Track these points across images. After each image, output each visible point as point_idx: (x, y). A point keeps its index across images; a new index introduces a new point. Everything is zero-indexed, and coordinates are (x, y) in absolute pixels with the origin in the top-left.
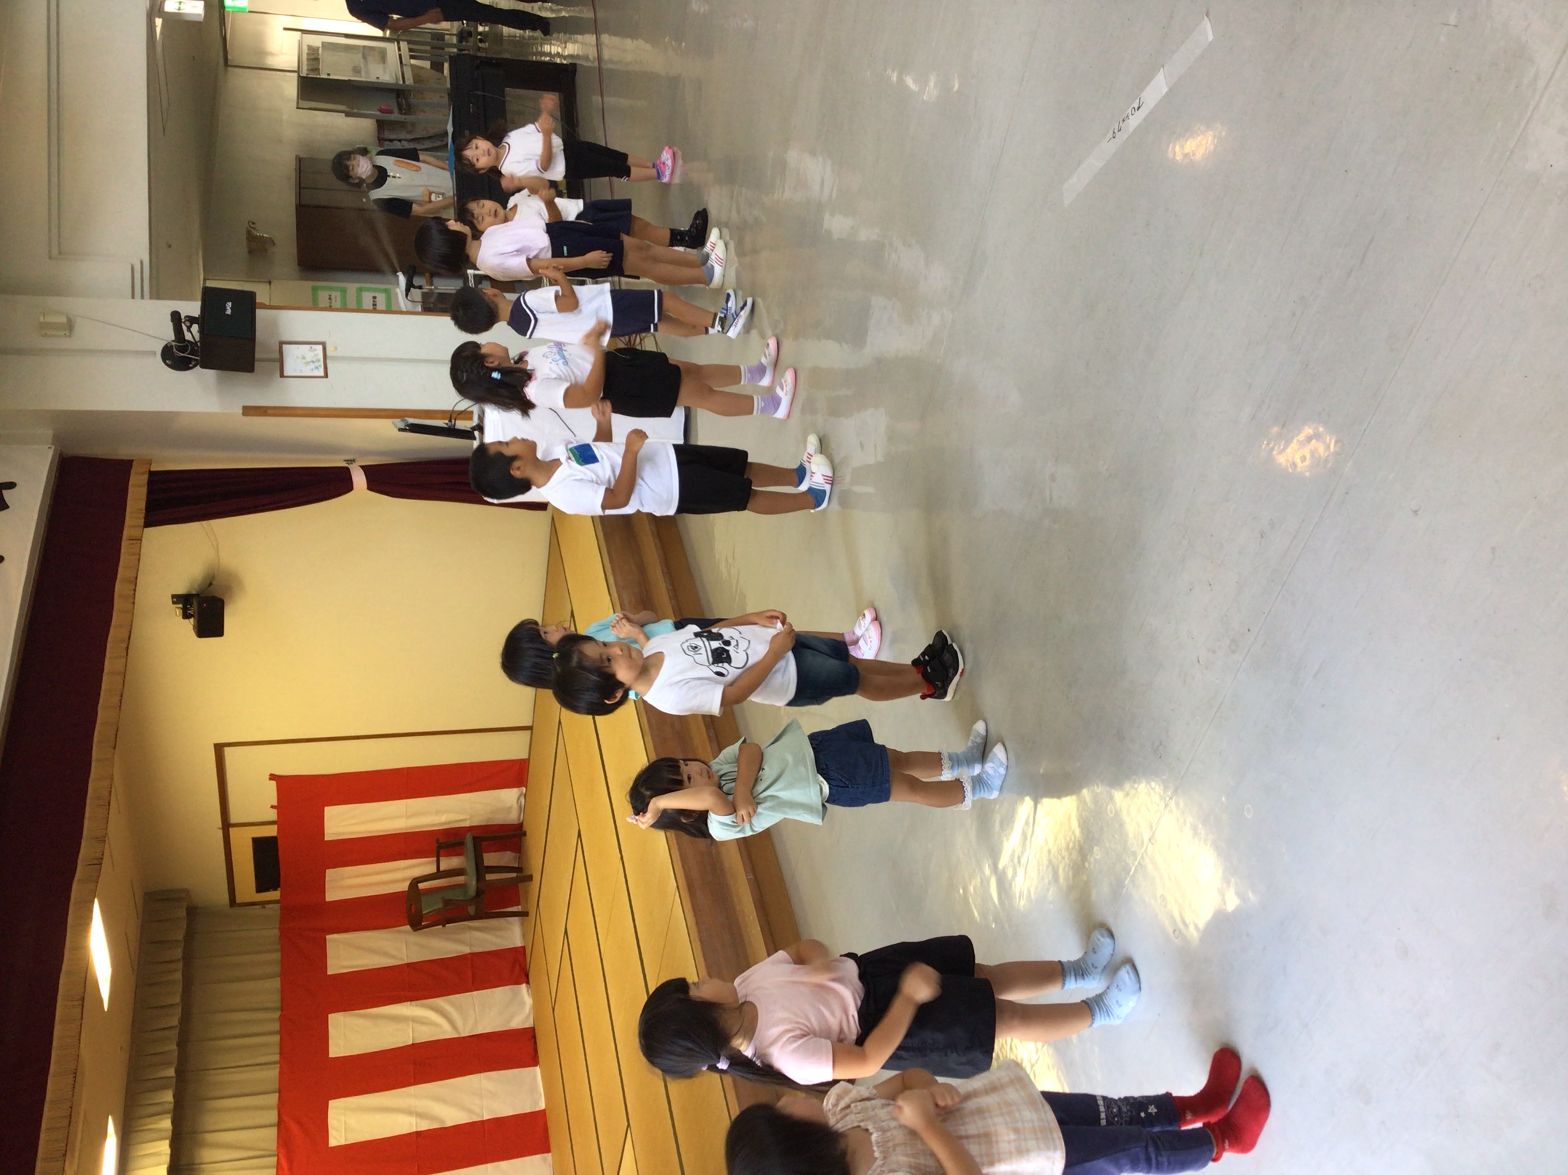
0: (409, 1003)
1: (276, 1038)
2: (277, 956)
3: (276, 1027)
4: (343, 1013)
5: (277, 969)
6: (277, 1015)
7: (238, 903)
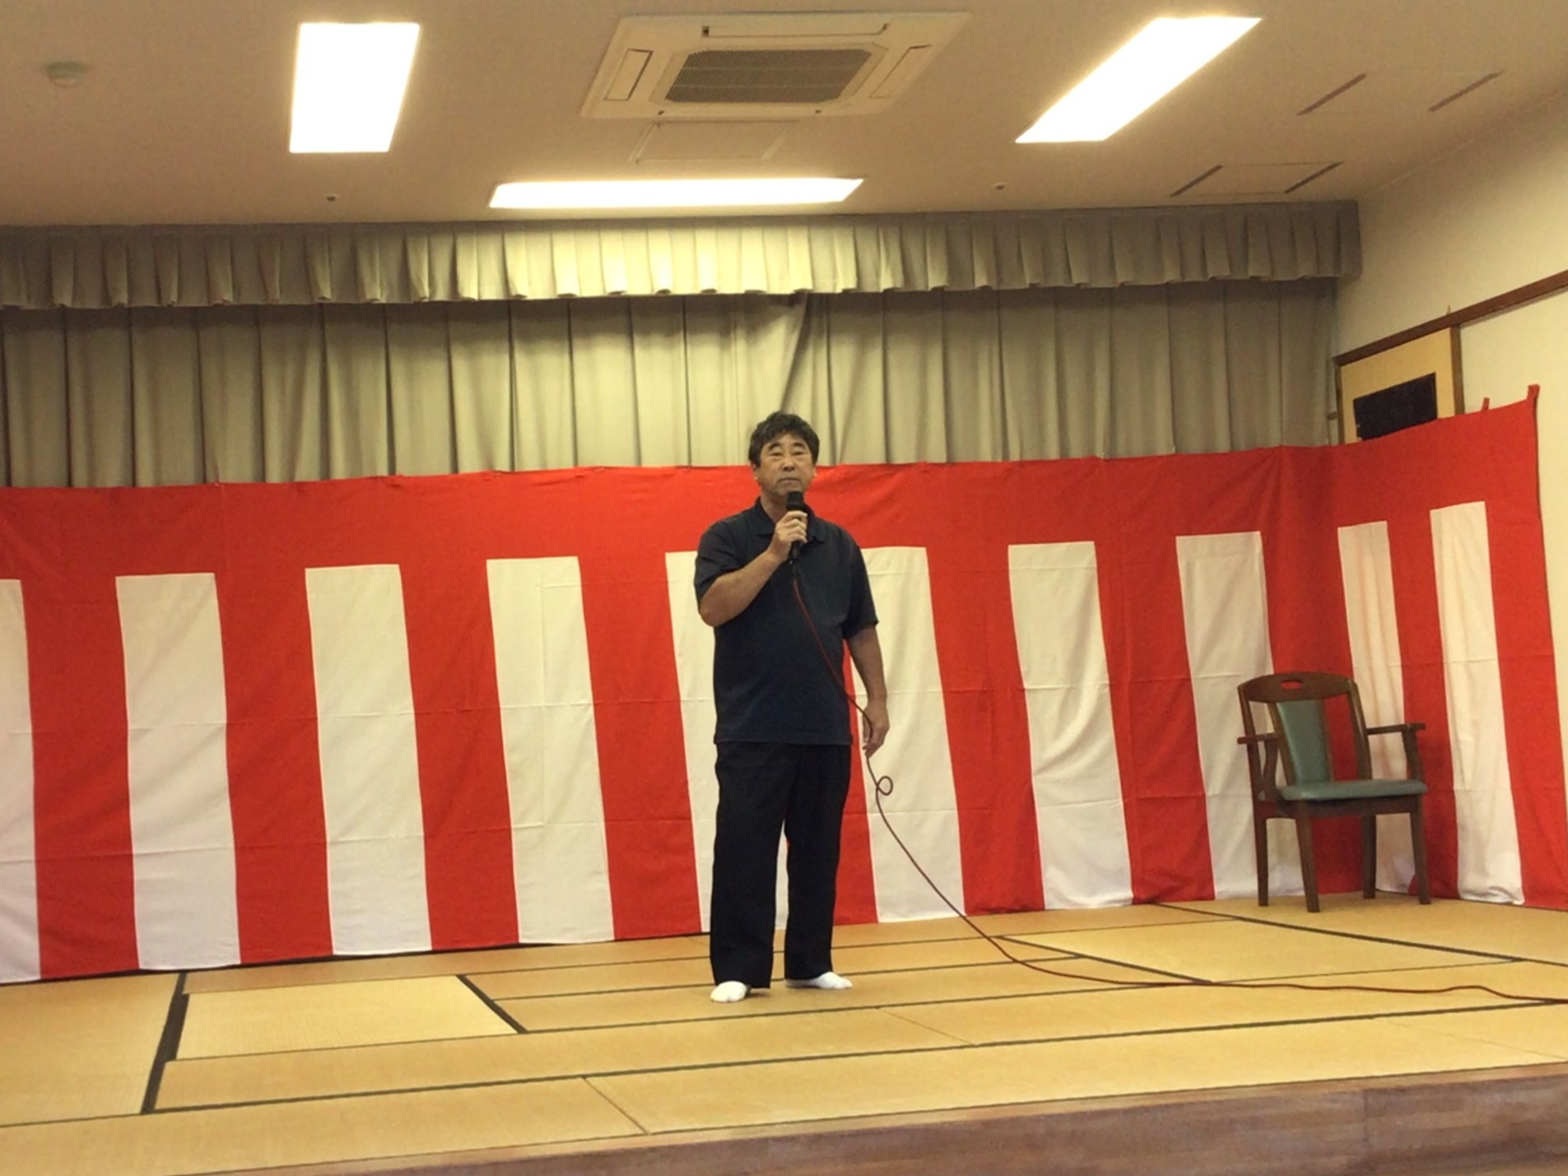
0: (1107, 682)
1: (1053, 453)
2: (1222, 445)
3: (1076, 452)
4: (1095, 566)
5: (1194, 445)
6: (1100, 453)
7: (1340, 369)
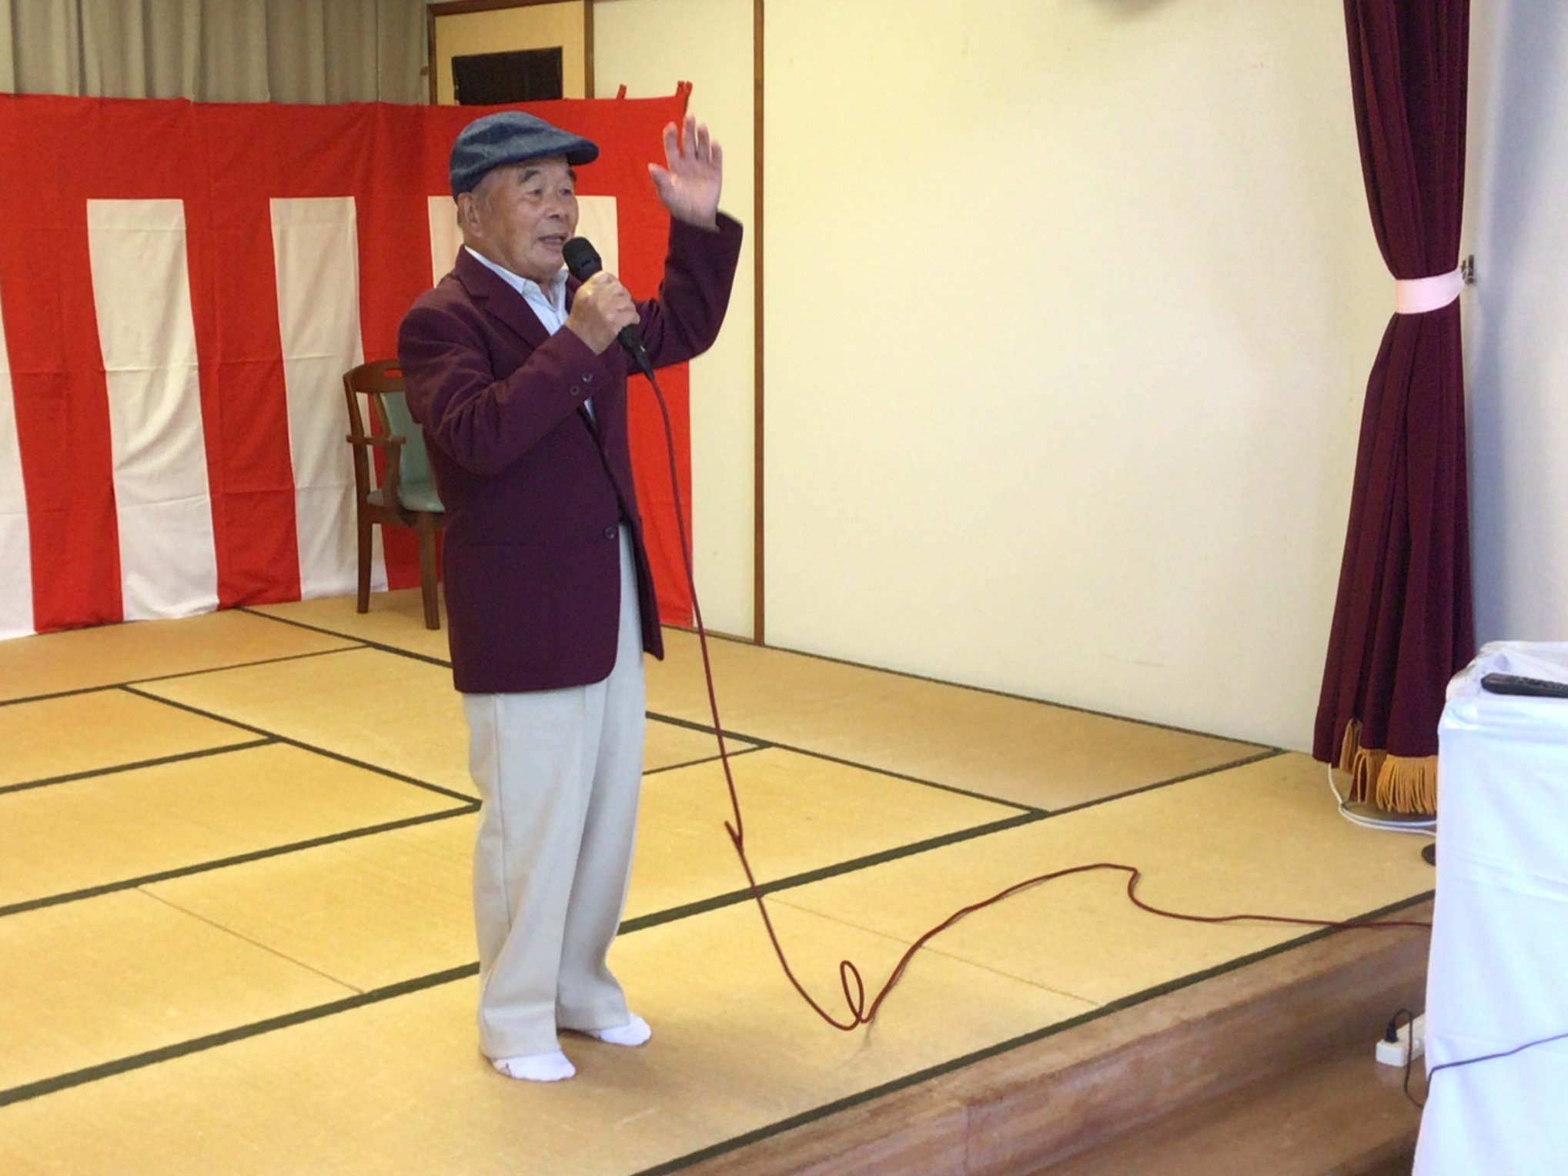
0: (196, 364)
4: (184, 229)
7: (434, 21)
